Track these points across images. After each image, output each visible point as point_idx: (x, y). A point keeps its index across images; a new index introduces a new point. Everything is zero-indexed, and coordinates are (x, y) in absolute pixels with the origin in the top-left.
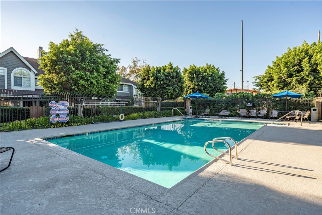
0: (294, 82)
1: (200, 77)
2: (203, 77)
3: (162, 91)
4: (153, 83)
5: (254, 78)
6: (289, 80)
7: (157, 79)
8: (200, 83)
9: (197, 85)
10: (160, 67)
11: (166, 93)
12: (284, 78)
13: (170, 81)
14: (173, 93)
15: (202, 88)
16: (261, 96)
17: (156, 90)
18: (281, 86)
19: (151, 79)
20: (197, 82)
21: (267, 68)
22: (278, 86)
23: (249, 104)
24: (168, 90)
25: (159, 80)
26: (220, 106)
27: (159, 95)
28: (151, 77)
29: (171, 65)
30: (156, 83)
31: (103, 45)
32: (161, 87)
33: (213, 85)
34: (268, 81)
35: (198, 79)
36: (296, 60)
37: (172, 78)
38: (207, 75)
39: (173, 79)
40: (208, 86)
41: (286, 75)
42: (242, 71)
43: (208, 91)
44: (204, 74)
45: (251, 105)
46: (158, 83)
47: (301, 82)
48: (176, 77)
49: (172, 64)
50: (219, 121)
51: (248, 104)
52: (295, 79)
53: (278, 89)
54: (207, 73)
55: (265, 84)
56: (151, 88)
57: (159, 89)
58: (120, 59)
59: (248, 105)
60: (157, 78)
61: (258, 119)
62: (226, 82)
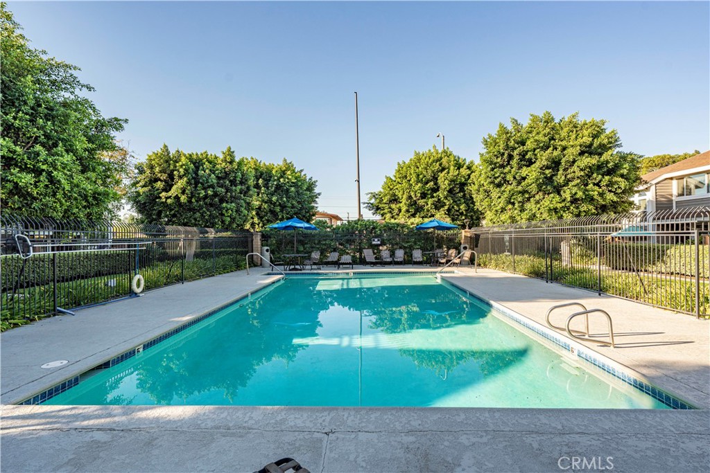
0: (429, 205)
1: (272, 187)
2: (278, 187)
3: (208, 213)
4: (187, 191)
5: (367, 194)
6: (421, 202)
7: (196, 184)
8: (274, 199)
9: (266, 202)
10: (197, 154)
11: (220, 217)
12: (415, 199)
13: (228, 190)
14: (235, 218)
15: (278, 209)
16: (394, 227)
17: (193, 210)
18: (412, 210)
19: (181, 183)
20: (267, 195)
21: (385, 180)
22: (408, 211)
23: (376, 240)
24: (224, 211)
25: (200, 185)
26: (325, 244)
27: (200, 223)
28: (180, 177)
29: (230, 153)
30: (192, 193)
31: (75, 68)
32: (206, 204)
33: (298, 202)
34: (391, 201)
35: (268, 188)
36: (429, 171)
37: (233, 182)
38: (288, 182)
39: (236, 186)
40: (290, 205)
41: (419, 195)
42: (358, 181)
43: (288, 214)
44: (282, 180)
45: (379, 243)
46: (199, 194)
47: (438, 205)
48: (241, 183)
49: (233, 152)
50: (347, 274)
51: (374, 240)
52: (430, 201)
53: (407, 215)
54: (288, 179)
55: (387, 206)
56: (181, 205)
57: (201, 207)
58: (126, 121)
59: (374, 243)
60: (195, 181)
61: (406, 266)
62: (317, 199)
